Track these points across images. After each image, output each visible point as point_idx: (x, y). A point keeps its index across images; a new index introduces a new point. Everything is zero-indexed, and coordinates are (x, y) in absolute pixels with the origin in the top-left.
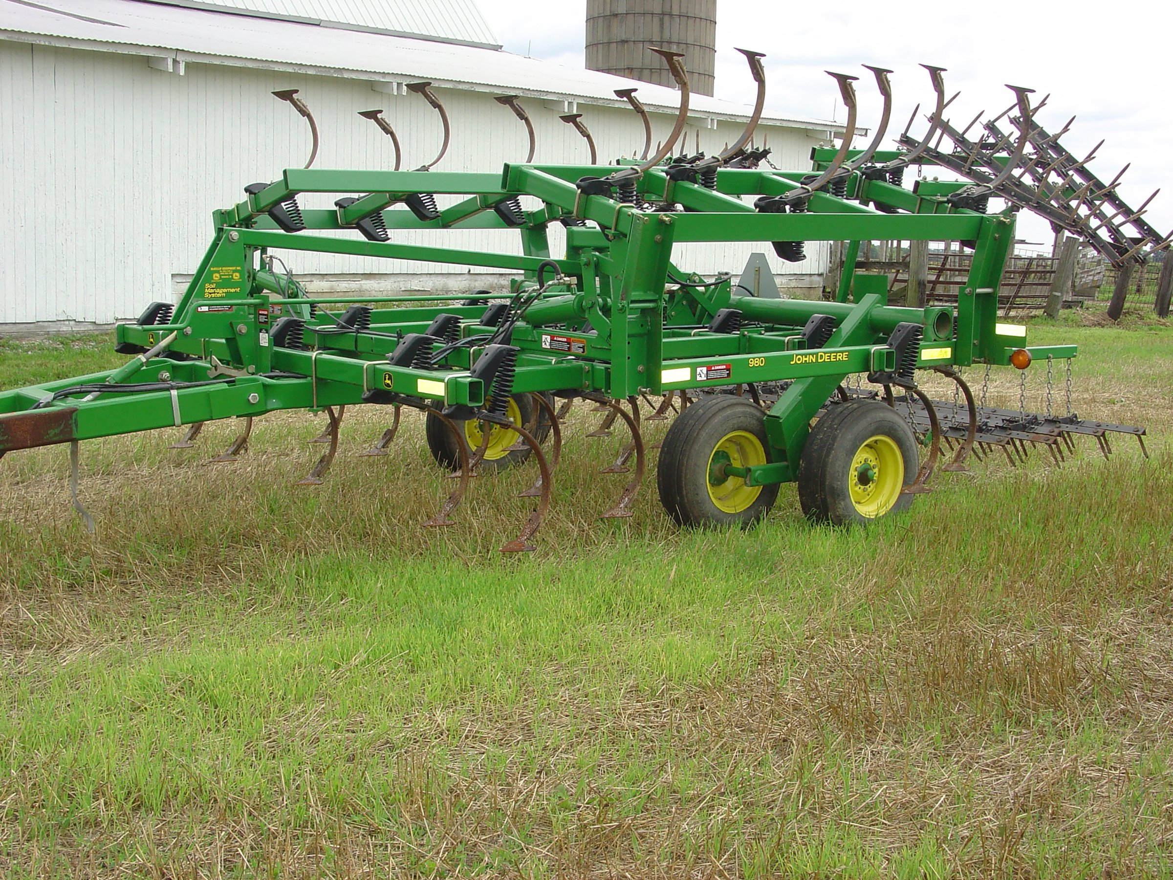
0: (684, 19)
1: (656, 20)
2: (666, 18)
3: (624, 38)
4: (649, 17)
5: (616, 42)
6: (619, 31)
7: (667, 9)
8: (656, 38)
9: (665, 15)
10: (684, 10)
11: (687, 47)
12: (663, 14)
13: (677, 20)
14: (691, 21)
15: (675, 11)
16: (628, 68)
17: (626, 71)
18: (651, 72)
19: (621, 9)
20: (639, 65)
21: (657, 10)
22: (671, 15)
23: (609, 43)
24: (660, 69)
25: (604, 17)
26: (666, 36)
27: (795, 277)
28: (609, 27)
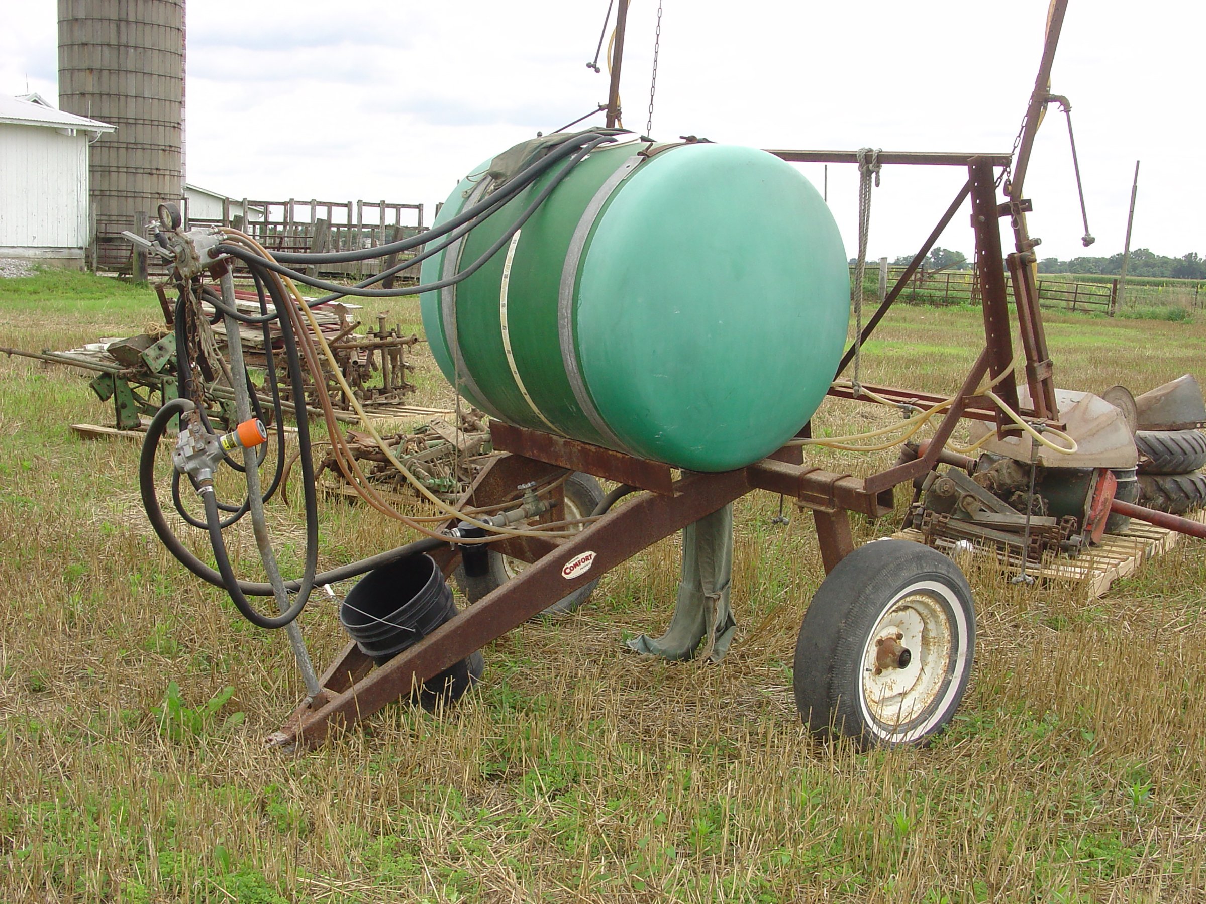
0: (140, 26)
1: (113, 26)
2: (123, 24)
3: (84, 40)
4: (106, 23)
5: (78, 45)
6: (81, 35)
7: (124, 16)
8: (114, 42)
9: (121, 21)
10: (140, 18)
11: (145, 52)
12: (120, 20)
13: (134, 25)
14: (148, 28)
15: (132, 18)
16: (89, 69)
17: (88, 71)
18: (110, 73)
19: (81, 15)
20: (99, 66)
21: (114, 16)
22: (127, 21)
23: (72, 45)
24: (119, 70)
25: (68, 20)
26: (123, 40)
27: (52, 249)
28: (72, 30)
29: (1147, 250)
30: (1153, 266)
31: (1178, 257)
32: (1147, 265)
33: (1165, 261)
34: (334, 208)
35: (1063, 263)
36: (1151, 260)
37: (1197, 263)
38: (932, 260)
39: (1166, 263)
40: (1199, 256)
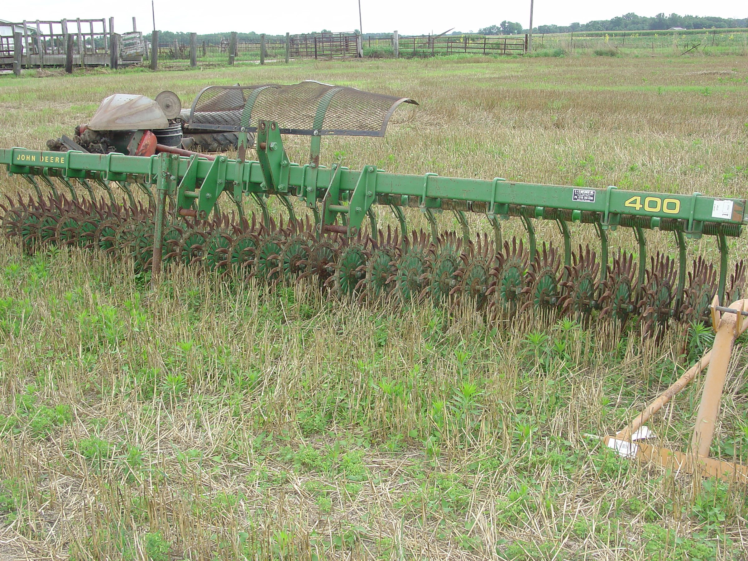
29: (633, 13)
30: (637, 23)
31: (653, 17)
32: (633, 23)
33: (644, 20)
34: (53, 24)
35: (583, 25)
36: (636, 20)
37: (664, 20)
38: (501, 29)
39: (645, 21)
40: (665, 15)
